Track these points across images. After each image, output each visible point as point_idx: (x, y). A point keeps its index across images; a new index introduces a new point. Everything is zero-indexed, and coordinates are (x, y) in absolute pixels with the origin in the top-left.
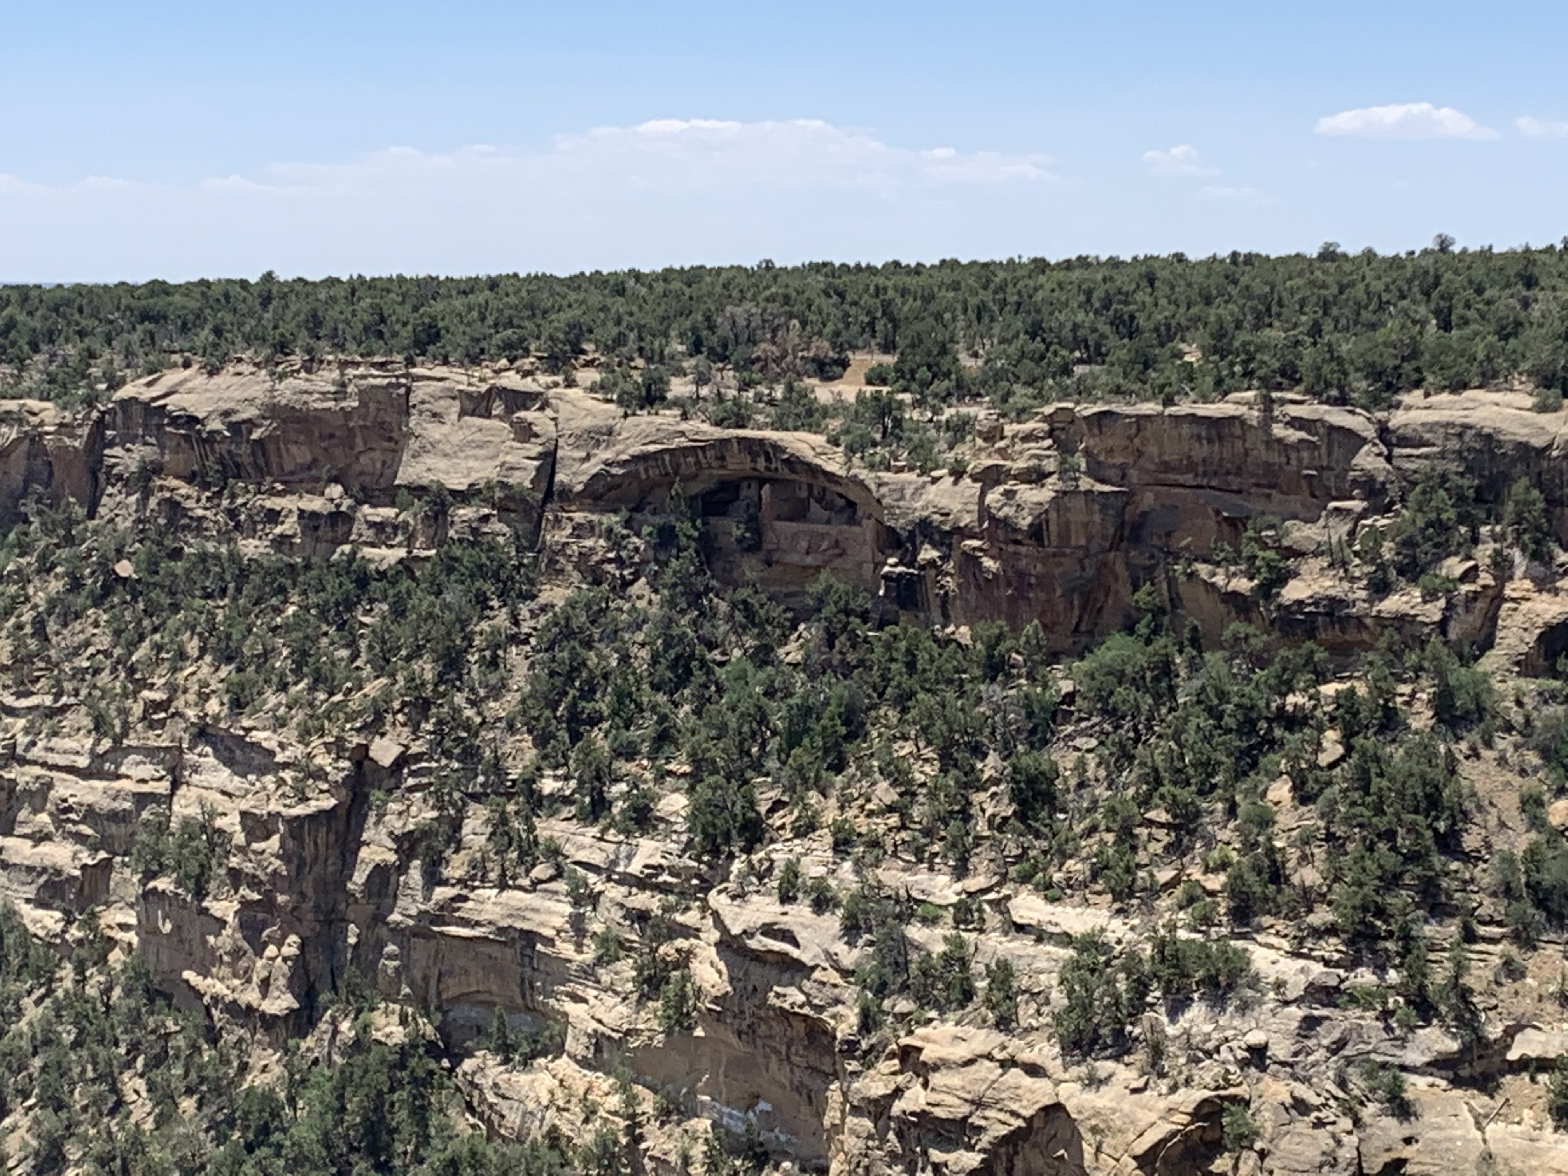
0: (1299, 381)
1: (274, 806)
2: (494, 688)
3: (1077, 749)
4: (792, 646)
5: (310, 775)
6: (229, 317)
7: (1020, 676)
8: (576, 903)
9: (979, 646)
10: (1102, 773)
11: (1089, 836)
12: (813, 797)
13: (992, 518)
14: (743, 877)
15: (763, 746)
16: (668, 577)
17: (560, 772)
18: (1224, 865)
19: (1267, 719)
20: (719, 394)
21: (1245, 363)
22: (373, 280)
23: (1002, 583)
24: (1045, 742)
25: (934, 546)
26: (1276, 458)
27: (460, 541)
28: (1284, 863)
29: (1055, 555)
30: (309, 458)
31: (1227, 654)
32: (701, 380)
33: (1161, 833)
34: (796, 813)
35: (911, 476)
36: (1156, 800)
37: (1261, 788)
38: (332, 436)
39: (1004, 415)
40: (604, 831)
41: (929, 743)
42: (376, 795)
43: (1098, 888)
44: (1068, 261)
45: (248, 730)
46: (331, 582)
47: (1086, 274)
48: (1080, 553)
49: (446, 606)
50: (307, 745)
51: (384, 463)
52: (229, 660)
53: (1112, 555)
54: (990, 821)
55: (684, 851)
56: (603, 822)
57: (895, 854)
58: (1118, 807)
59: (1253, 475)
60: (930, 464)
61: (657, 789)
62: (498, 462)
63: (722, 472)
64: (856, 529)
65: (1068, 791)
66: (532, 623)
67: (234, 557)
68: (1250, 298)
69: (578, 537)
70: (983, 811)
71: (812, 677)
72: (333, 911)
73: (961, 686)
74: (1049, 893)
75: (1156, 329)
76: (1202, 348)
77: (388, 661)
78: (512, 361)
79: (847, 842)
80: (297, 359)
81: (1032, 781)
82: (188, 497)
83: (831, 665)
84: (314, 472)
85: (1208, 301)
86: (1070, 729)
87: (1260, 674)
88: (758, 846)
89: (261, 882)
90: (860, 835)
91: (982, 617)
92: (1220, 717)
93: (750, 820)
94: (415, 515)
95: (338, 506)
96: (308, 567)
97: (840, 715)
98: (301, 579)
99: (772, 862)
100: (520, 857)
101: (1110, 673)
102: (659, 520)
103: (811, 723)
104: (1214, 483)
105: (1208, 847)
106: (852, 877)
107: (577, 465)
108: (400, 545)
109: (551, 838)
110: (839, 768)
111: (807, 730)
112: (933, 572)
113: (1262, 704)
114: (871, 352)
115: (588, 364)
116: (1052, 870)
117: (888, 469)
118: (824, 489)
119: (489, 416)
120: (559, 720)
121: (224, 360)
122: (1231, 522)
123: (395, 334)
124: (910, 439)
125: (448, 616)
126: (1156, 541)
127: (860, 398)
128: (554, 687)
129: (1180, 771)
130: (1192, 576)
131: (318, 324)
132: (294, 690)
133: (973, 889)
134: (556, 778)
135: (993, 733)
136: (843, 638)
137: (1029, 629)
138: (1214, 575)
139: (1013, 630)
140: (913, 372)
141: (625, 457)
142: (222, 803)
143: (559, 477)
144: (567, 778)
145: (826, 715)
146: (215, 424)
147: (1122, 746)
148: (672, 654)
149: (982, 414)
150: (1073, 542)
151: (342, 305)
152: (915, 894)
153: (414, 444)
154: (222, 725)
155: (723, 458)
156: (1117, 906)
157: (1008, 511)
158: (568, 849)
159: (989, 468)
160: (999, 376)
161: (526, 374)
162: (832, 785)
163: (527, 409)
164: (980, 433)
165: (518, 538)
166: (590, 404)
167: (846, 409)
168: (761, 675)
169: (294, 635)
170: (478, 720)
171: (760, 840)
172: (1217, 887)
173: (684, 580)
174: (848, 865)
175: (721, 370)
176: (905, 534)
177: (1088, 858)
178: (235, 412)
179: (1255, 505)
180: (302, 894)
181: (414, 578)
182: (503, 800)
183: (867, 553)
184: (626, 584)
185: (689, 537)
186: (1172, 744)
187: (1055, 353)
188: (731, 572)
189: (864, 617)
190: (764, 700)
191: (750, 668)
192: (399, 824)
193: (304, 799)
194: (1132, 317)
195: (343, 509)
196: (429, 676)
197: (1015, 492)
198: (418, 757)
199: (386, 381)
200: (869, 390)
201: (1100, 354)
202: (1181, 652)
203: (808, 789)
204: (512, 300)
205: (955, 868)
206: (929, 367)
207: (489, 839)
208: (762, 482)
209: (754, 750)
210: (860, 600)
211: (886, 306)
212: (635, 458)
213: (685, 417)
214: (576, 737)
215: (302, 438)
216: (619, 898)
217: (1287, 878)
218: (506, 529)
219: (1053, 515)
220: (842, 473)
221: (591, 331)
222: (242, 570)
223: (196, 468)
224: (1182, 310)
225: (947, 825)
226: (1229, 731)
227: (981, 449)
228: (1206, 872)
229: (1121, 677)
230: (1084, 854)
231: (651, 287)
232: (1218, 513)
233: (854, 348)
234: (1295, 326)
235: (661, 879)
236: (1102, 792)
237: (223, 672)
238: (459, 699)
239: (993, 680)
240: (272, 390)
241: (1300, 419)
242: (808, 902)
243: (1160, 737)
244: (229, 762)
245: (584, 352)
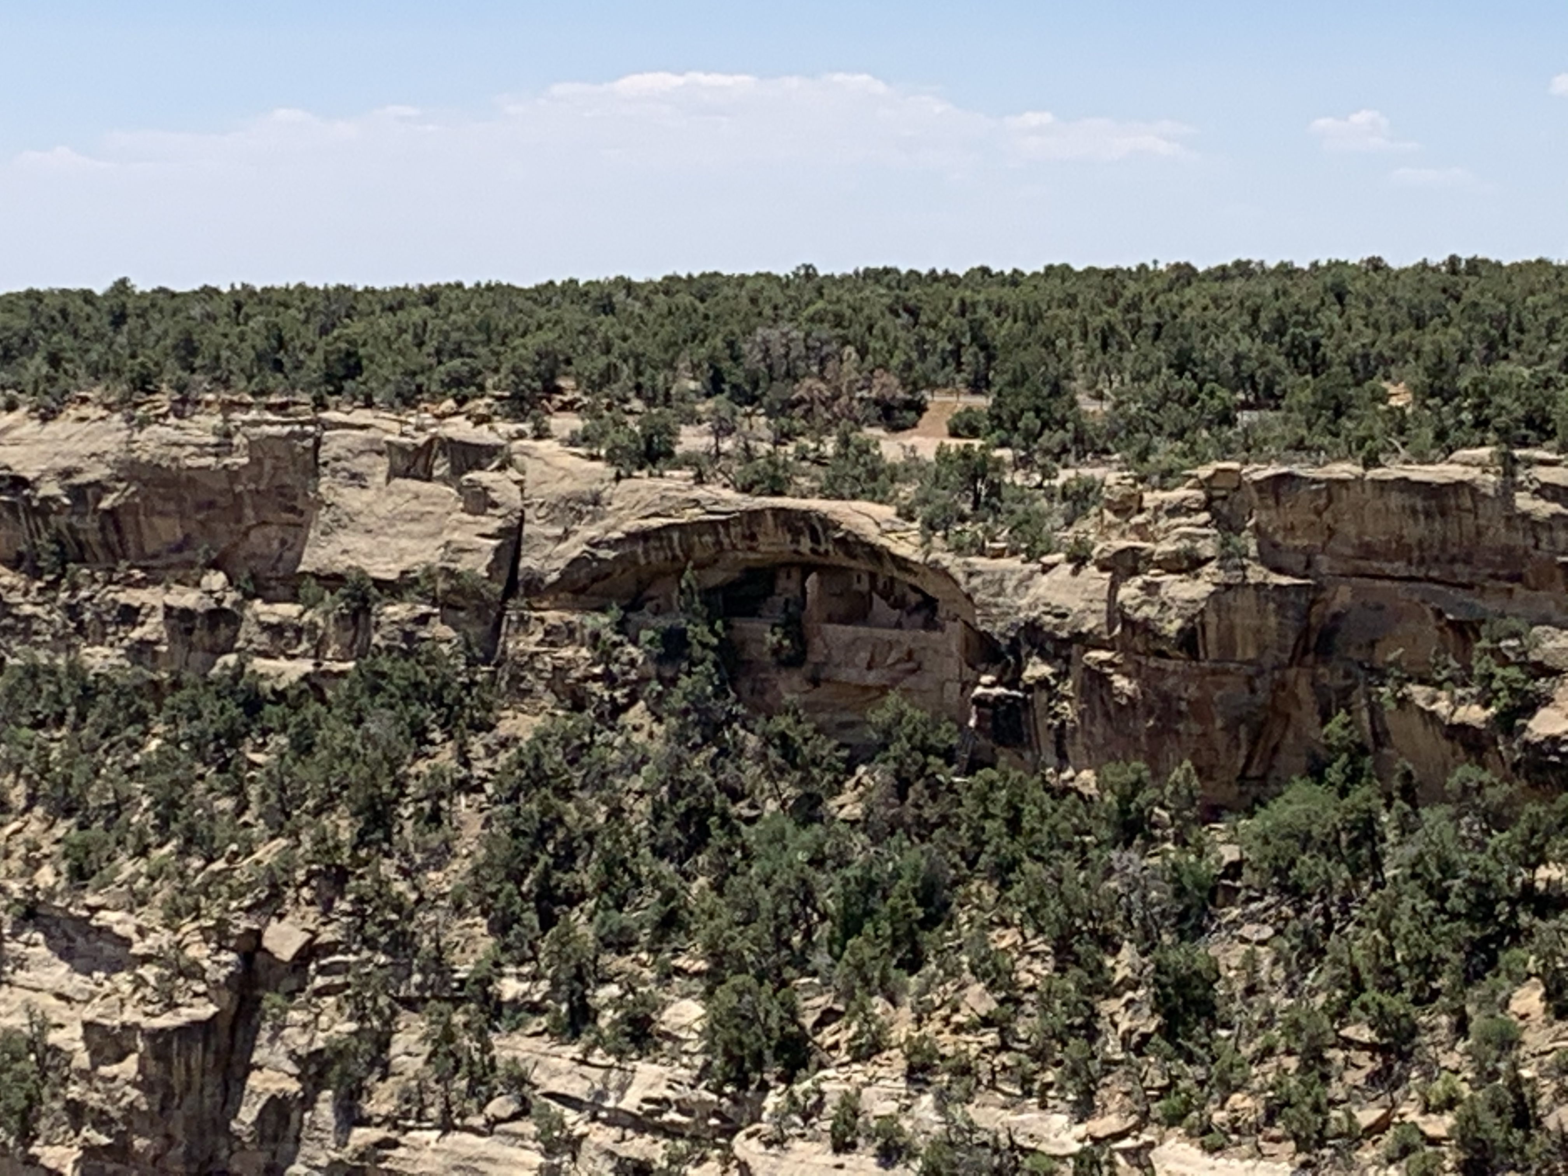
0: (1551, 435)
1: (130, 1015)
2: (434, 852)
3: (1244, 940)
4: (848, 796)
5: (181, 973)
6: (68, 341)
7: (1165, 839)
8: (549, 1151)
9: (1108, 798)
10: (1280, 973)
11: (1262, 1061)
12: (879, 1005)
13: (1127, 622)
14: (780, 1116)
15: (808, 934)
16: (677, 701)
17: (526, 969)
18: (1450, 1103)
19: (1509, 899)
20: (747, 448)
21: (1478, 407)
22: (265, 290)
23: (1141, 711)
24: (1200, 930)
25: (1046, 658)
26: (1520, 540)
27: (389, 649)
28: (1533, 1101)
29: (1214, 672)
30: (180, 535)
31: (1451, 810)
32: (722, 430)
33: (1361, 1058)
34: (854, 1028)
35: (1014, 563)
36: (1356, 1011)
37: (1502, 995)
38: (211, 505)
39: (1143, 480)
40: (588, 1051)
41: (1040, 931)
42: (271, 1000)
43: (1275, 1132)
44: (1223, 268)
45: (94, 910)
46: (209, 705)
47: (1252, 286)
48: (1251, 670)
49: (368, 737)
50: (176, 931)
51: (283, 542)
52: (68, 813)
53: (1292, 673)
54: (1125, 1041)
55: (699, 1079)
56: (587, 1038)
57: (992, 1082)
58: (1303, 1021)
59: (1489, 563)
60: (1040, 547)
61: (660, 994)
62: (441, 542)
63: (752, 556)
64: (936, 635)
65: (1232, 998)
66: (488, 763)
67: (75, 670)
68: (1480, 319)
69: (552, 644)
70: (1115, 1025)
71: (876, 840)
72: (211, 1159)
73: (1084, 852)
74: (1207, 1139)
75: (1350, 363)
76: (1414, 389)
77: (288, 816)
78: (461, 402)
79: (925, 1068)
80: (164, 399)
81: (1182, 984)
82: (12, 588)
83: (902, 824)
84: (187, 554)
85: (1420, 324)
86: (1235, 912)
87: (1498, 839)
88: (802, 1073)
89: (112, 1120)
90: (943, 1058)
91: (1112, 758)
92: (1443, 897)
93: (791, 1035)
94: (326, 613)
95: (219, 601)
96: (177, 685)
97: (915, 892)
98: (168, 701)
99: (821, 1093)
100: (470, 1086)
101: (1290, 836)
102: (664, 623)
103: (875, 902)
104: (1434, 574)
105: (1429, 1076)
106: (934, 1116)
107: (550, 548)
108: (304, 655)
109: (515, 1060)
110: (913, 965)
111: (870, 913)
112: (1044, 696)
113: (1502, 879)
114: (958, 393)
115: (565, 407)
116: (1211, 1107)
117: (981, 553)
118: (892, 579)
119: (429, 479)
120: (524, 897)
121: (63, 401)
122: (1458, 627)
123: (298, 366)
124: (1012, 512)
125: (374, 754)
126: (1355, 655)
127: (942, 454)
128: (518, 851)
129: (1388, 971)
130: (1404, 702)
131: (194, 352)
132: (156, 854)
133: (1100, 1134)
134: (520, 977)
135: (1128, 918)
136: (919, 785)
137: (1177, 774)
138: (1434, 700)
139: (1156, 775)
140: (1015, 419)
141: (617, 535)
142: (58, 1011)
143: (525, 562)
144: (535, 977)
145: (896, 891)
146: (51, 488)
147: (1307, 936)
148: (681, 806)
149: (1112, 478)
150: (1239, 655)
151: (223, 325)
152: (1019, 1140)
153: (324, 516)
154: (57, 903)
155: (753, 537)
156: (1301, 1157)
157: (1148, 611)
158: (537, 1076)
159: (1123, 551)
160: (1132, 426)
161: (481, 420)
162: (905, 988)
163: (482, 469)
164: (1110, 505)
165: (468, 647)
166: (568, 461)
167: (921, 469)
168: (806, 836)
169: (160, 778)
170: (413, 896)
171: (805, 1065)
172: (1442, 1132)
173: (697, 703)
174: (927, 1100)
175: (748, 415)
176: (1004, 642)
177: (1262, 1091)
178: (79, 471)
179: (1491, 605)
180: (168, 1136)
181: (323, 700)
182: (447, 1007)
183: (953, 667)
184: (618, 710)
185: (704, 646)
186: (1377, 933)
187: (1212, 394)
188: (762, 693)
189: (949, 755)
190: (810, 871)
191: (790, 827)
192: (303, 1040)
193: (172, 1006)
194: (1316, 346)
195: (227, 605)
196: (345, 835)
197: (1158, 585)
198: (331, 948)
199: (287, 429)
200: (954, 444)
201: (1272, 396)
202: (1388, 806)
203: (872, 994)
204: (461, 318)
205: (1076, 1103)
206: (1038, 411)
207: (428, 1062)
208: (806, 569)
209: (796, 939)
210: (942, 734)
211: (977, 330)
212: (631, 537)
213: (699, 479)
214: (548, 921)
215: (171, 506)
216: (609, 1144)
217: (1539, 1122)
218: (451, 633)
219: (1211, 618)
220: (917, 557)
221: (568, 362)
222: (85, 689)
223: (23, 548)
224: (1386, 336)
225: (1065, 1044)
226: (1455, 916)
227: (1111, 526)
228: (1425, 1111)
229: (1306, 841)
230: (1256, 1085)
231: (649, 304)
232: (1439, 614)
233: (933, 386)
234: (1542, 358)
235: (666, 1118)
236: (1279, 1000)
237: (59, 831)
238: (388, 868)
239: (1128, 844)
240: (130, 441)
241: (1554, 486)
242: (871, 1150)
243: (1360, 924)
244: (66, 955)
245: (560, 390)
